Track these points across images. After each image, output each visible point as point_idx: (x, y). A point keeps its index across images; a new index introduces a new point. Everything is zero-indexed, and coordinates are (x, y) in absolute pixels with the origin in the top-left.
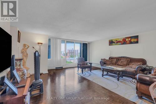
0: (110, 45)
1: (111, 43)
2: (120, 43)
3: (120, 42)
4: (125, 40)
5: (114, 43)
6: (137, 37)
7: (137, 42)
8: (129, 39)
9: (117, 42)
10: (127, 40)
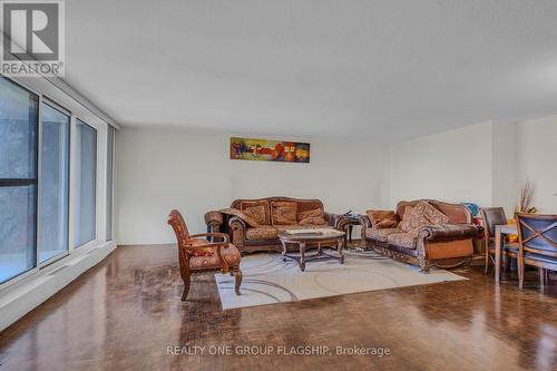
0: (232, 157)
1: (239, 149)
2: (268, 156)
3: (267, 151)
4: (283, 150)
5: (251, 151)
6: (307, 146)
7: (307, 160)
8: (292, 149)
9: (261, 152)
10: (287, 149)
